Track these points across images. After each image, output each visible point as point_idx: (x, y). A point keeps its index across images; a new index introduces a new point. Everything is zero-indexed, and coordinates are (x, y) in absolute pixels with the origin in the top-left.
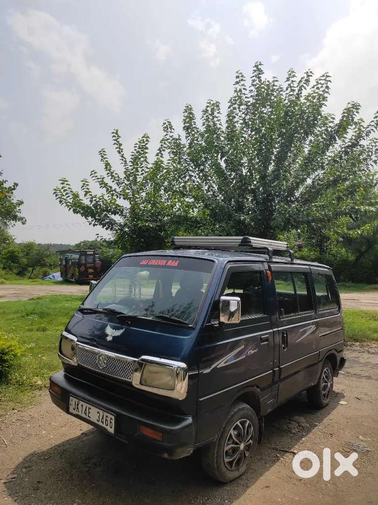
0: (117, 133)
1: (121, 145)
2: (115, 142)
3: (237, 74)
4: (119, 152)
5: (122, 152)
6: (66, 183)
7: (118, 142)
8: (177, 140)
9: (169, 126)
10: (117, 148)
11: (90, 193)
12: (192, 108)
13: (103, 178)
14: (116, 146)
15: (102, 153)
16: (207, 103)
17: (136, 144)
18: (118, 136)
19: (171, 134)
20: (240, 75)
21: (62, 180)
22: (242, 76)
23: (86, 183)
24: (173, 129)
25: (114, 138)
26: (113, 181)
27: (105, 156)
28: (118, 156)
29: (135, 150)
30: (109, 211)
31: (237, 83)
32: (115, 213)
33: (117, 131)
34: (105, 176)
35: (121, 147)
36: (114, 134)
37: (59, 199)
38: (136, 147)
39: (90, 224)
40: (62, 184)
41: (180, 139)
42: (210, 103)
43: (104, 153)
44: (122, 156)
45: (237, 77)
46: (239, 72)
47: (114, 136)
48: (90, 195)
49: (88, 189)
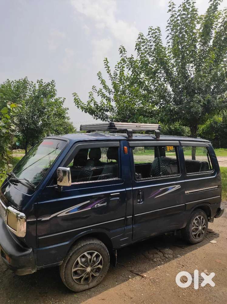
0: (106, 60)
1: (109, 67)
2: (106, 66)
3: (170, 4)
4: (108, 72)
5: (110, 72)
6: (76, 95)
7: (107, 66)
8: (131, 58)
9: (123, 50)
10: (107, 70)
11: (94, 100)
12: (143, 35)
13: (101, 90)
14: (106, 69)
15: (99, 74)
16: (149, 29)
17: (117, 65)
18: (108, 62)
19: (125, 55)
20: (172, 4)
21: (74, 94)
22: (174, 4)
23: (92, 94)
24: (126, 51)
25: (106, 64)
26: (106, 91)
27: (101, 76)
28: (108, 75)
29: (116, 69)
30: (104, 110)
31: (170, 10)
32: (107, 111)
33: (107, 59)
34: (102, 88)
35: (109, 69)
36: (105, 61)
37: (77, 105)
38: (116, 67)
39: (94, 118)
40: (75, 96)
41: (133, 58)
42: (151, 29)
43: (100, 74)
44: (110, 75)
45: (170, 6)
46: (171, 2)
47: (105, 63)
48: (94, 101)
49: (93, 97)
